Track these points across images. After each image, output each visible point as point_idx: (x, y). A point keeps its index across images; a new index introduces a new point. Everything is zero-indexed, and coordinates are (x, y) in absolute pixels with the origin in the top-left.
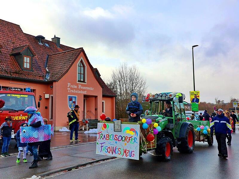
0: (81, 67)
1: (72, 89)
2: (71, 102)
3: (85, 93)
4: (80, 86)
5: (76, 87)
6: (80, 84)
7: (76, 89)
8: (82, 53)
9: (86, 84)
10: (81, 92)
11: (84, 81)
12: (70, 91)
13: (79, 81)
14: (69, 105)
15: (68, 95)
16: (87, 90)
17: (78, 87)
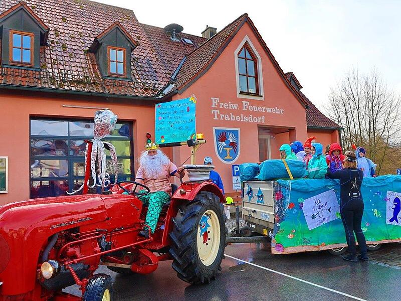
0: (246, 59)
1: (223, 111)
2: (224, 144)
3: (262, 120)
4: (245, 105)
5: (235, 107)
6: (246, 100)
7: (236, 113)
8: (246, 27)
9: (262, 99)
10: (251, 119)
11: (257, 94)
12: (219, 116)
13: (242, 93)
14: (219, 151)
15: (214, 128)
16: (266, 114)
17: (241, 106)
